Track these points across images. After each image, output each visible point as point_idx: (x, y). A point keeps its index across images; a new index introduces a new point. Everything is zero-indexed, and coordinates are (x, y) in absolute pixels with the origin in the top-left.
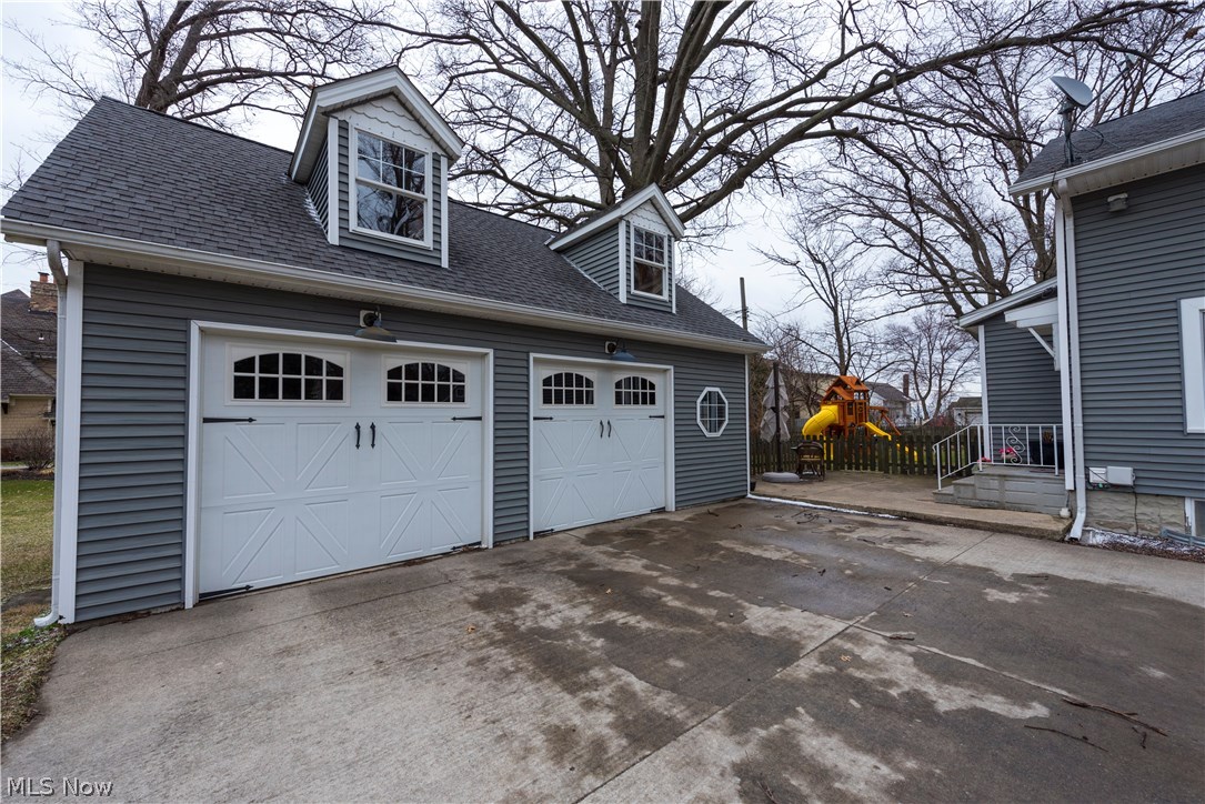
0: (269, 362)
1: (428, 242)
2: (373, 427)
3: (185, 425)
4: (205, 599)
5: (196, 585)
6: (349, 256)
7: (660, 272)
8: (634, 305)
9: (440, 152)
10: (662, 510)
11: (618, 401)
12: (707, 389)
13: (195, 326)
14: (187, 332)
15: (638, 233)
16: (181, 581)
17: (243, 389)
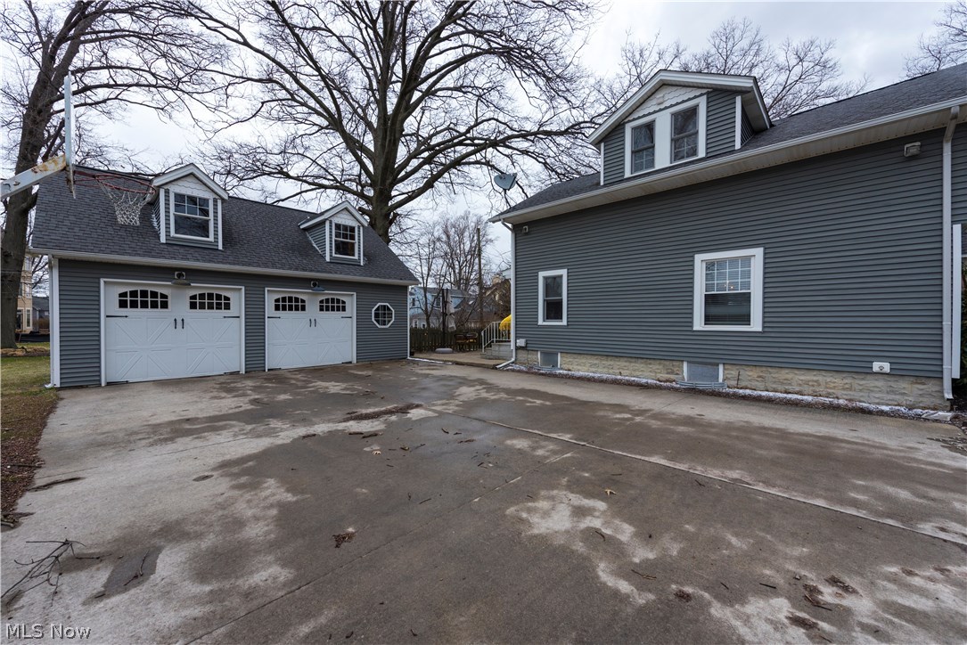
0: (134, 294)
1: (211, 239)
2: (183, 320)
3: (99, 318)
4: (109, 384)
5: (106, 379)
6: (170, 249)
7: (353, 244)
8: (334, 262)
9: (217, 197)
10: (351, 362)
11: (321, 310)
12: (379, 304)
13: (102, 281)
14: (99, 283)
15: (338, 226)
16: (100, 376)
17: (123, 304)
